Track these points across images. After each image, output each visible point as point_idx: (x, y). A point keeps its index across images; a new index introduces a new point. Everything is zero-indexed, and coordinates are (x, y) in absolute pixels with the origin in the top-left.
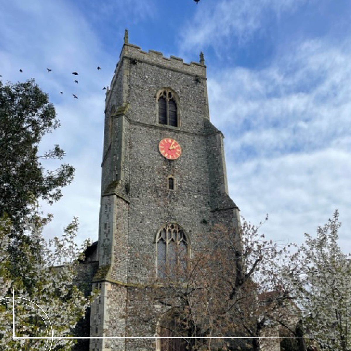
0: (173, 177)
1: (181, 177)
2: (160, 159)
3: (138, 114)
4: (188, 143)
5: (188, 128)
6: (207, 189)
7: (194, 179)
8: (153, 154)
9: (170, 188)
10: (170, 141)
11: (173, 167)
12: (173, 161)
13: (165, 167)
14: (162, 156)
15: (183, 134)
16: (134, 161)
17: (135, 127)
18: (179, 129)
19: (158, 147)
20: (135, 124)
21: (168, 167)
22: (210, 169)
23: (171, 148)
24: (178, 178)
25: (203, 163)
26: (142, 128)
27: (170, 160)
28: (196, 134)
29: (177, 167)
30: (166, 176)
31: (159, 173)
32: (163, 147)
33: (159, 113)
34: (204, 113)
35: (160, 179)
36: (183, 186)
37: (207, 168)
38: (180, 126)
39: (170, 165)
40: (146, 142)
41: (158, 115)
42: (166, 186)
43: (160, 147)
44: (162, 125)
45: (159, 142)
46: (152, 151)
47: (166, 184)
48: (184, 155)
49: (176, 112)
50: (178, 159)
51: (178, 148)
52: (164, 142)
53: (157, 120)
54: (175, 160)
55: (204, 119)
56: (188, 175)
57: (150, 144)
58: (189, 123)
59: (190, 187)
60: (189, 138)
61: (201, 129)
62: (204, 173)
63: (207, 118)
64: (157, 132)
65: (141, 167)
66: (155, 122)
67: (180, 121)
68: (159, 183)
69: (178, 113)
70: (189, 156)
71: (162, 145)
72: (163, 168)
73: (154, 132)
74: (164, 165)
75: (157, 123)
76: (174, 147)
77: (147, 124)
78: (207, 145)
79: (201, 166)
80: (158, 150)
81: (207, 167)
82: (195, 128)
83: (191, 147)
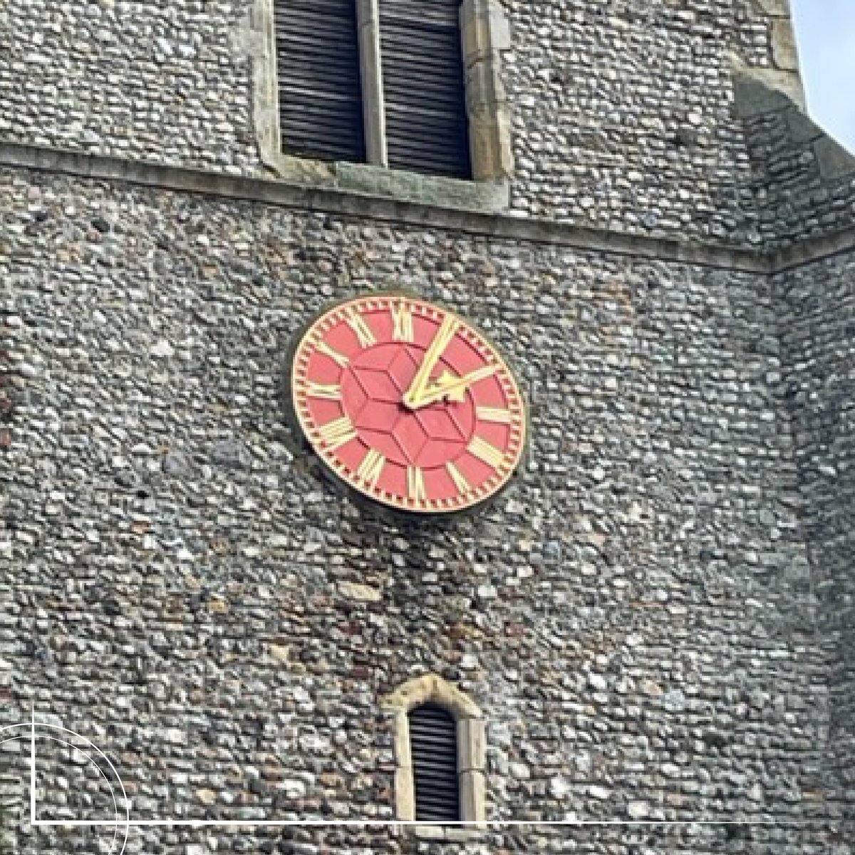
0: (447, 691)
1: (533, 690)
2: (313, 519)
3: (71, 73)
4: (586, 341)
5: (587, 183)
6: (815, 801)
7: (675, 701)
8: (230, 465)
9: (422, 812)
10: (404, 327)
11: (451, 584)
12: (441, 522)
13: (364, 593)
14: (323, 477)
15: (539, 244)
16: (37, 551)
17: (39, 198)
18: (497, 201)
19: (284, 393)
20: (37, 176)
21: (397, 596)
22: (832, 596)
23: (417, 396)
24: (507, 698)
25: (763, 531)
26: (113, 212)
27: (411, 523)
28: (669, 245)
29: (486, 591)
30: (382, 690)
31: (304, 655)
32: (333, 391)
33: (281, 46)
34: (737, 34)
35: (318, 720)
36: (560, 787)
37: (801, 586)
38: (500, 175)
39: (416, 566)
40: (163, 348)
41: (267, 75)
42: (381, 794)
43: (304, 388)
44: (321, 169)
45: (288, 336)
46: (224, 440)
47: (385, 773)
48: (558, 464)
49: (453, 35)
50: (491, 505)
51: (494, 391)
52: (342, 335)
53: (268, 118)
54: (466, 513)
55: (745, 88)
56: (612, 669)
57: (202, 369)
58: (589, 140)
59: (638, 792)
60: (597, 285)
61: (721, 194)
62: (778, 633)
63: (773, 80)
64: (271, 242)
65: (112, 610)
66: (245, 138)
67: (503, 121)
68: (304, 760)
69: (473, 42)
70: (612, 473)
71: (322, 368)
72: (345, 608)
73: (242, 239)
74: (358, 571)
75: (270, 151)
76: (453, 387)
77: (161, 170)
78: (789, 354)
79: (733, 561)
80: (290, 420)
81: (798, 568)
82: (656, 179)
83: (624, 374)
